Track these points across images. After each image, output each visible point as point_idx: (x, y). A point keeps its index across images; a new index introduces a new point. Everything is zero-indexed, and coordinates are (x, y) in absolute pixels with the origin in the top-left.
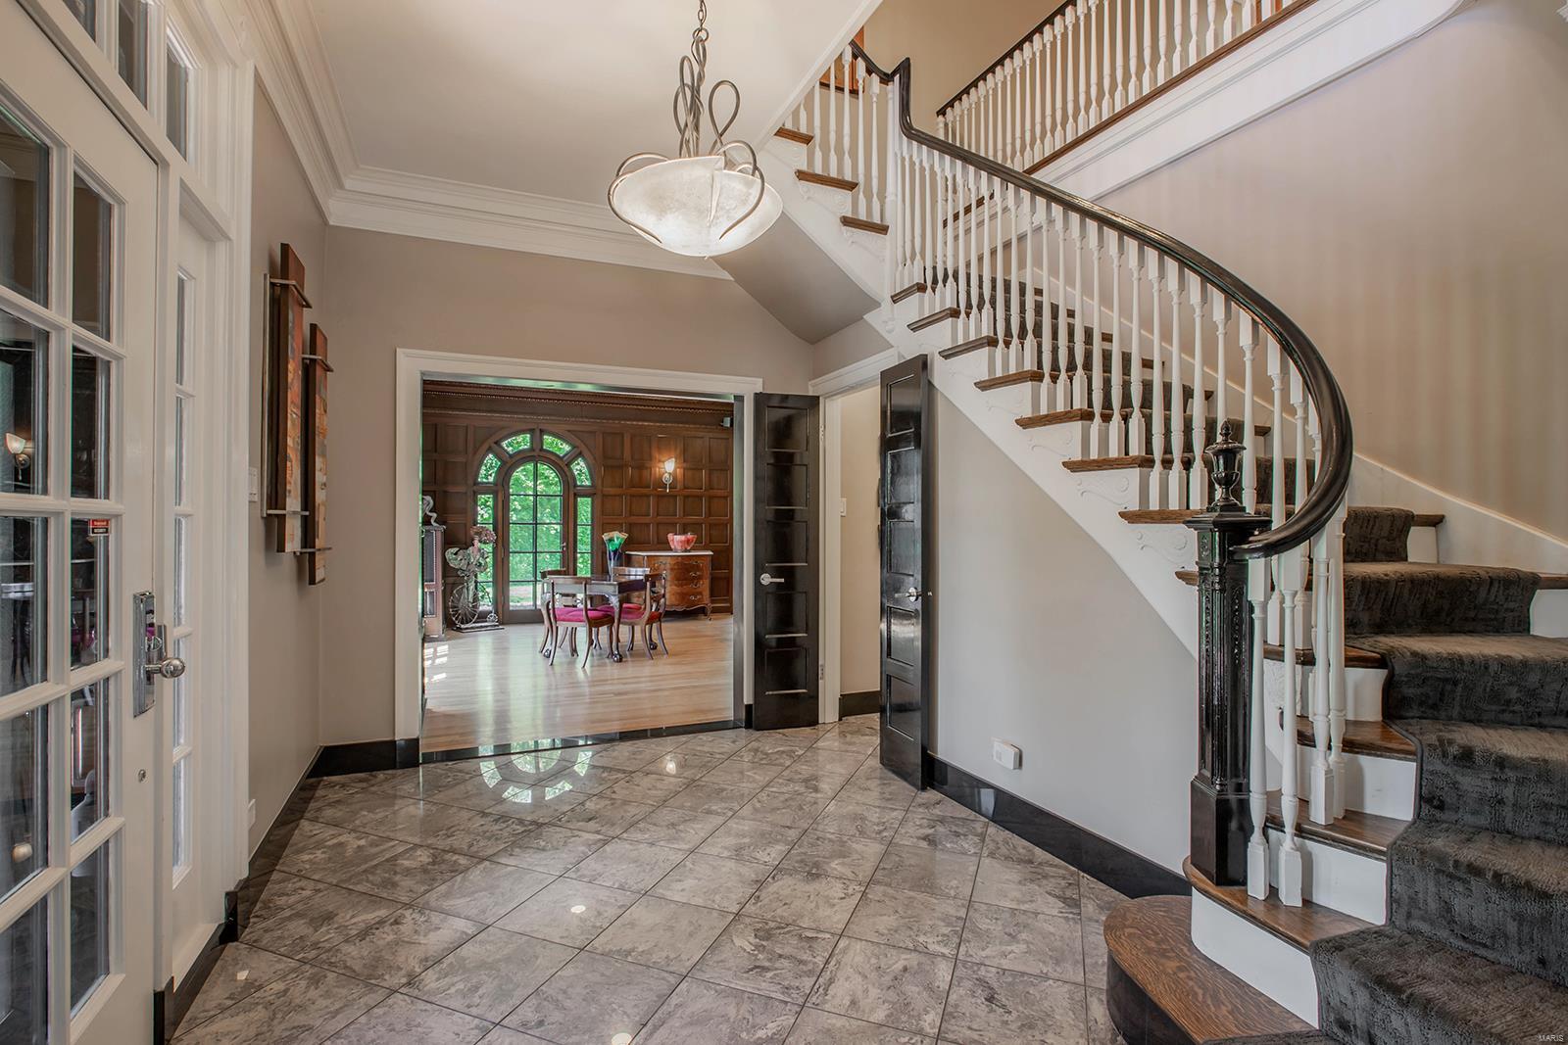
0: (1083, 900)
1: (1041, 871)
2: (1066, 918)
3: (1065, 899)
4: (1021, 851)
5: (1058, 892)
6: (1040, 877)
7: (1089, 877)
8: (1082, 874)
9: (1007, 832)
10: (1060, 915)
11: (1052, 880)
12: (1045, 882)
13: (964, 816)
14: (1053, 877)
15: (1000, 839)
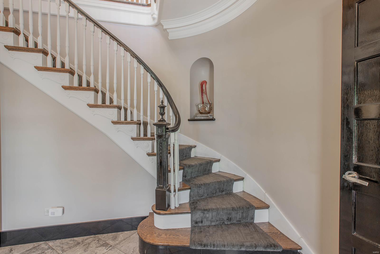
0: (107, 242)
1: (85, 243)
2: (110, 249)
3: (103, 245)
4: (71, 242)
5: (98, 245)
6: (88, 245)
7: (99, 235)
8: (97, 236)
9: (57, 240)
10: (108, 250)
11: (92, 243)
12: (91, 245)
13: (32, 247)
14: (91, 242)
15: (58, 244)
